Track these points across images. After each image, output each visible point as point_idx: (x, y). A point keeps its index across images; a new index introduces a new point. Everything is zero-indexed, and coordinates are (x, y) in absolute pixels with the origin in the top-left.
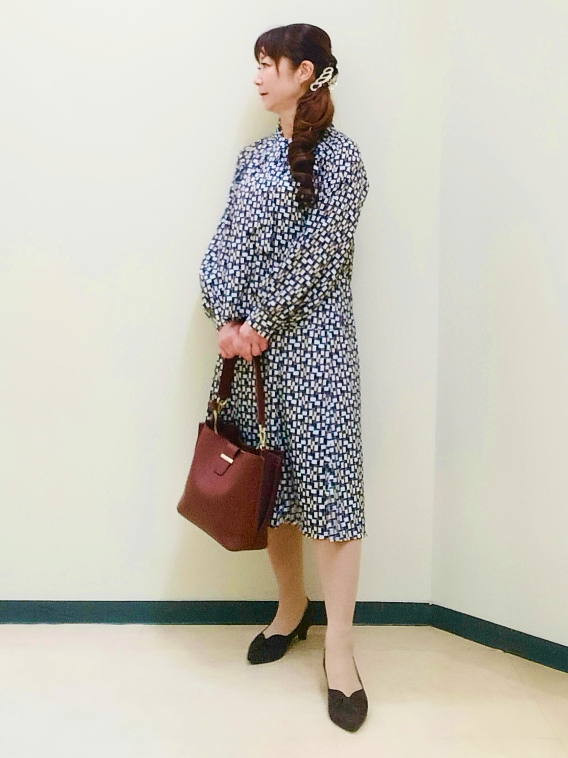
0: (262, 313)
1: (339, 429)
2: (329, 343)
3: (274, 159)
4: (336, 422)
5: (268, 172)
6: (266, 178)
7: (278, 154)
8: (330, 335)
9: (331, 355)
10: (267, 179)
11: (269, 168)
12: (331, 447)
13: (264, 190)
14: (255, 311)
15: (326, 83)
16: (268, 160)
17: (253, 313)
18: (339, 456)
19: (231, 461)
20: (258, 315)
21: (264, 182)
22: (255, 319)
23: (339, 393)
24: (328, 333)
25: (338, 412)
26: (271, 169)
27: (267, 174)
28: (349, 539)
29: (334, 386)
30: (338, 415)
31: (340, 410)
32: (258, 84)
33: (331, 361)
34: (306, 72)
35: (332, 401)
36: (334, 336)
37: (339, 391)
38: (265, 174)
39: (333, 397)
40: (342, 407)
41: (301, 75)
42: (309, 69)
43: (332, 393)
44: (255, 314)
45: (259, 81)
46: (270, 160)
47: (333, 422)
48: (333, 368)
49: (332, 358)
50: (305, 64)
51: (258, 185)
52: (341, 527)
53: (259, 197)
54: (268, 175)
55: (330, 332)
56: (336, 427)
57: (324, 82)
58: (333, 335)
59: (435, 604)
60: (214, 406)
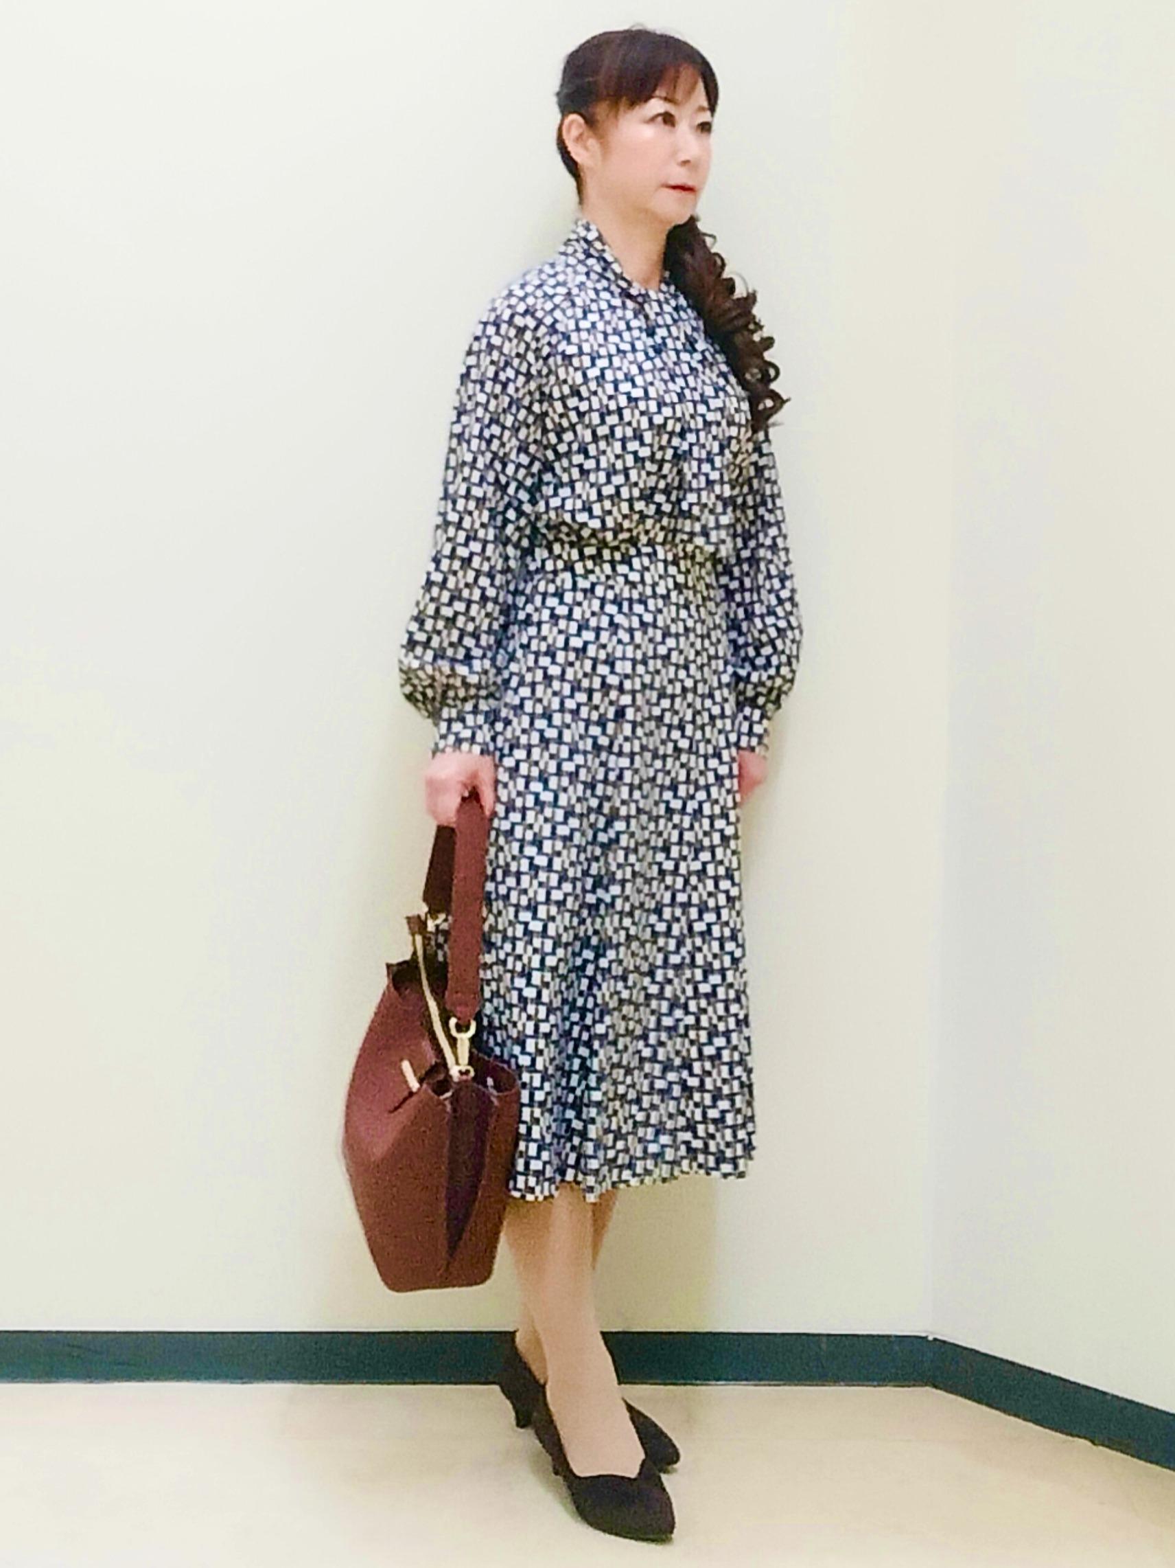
19: (414, 1086)
59: (939, 1337)
60: (416, 925)
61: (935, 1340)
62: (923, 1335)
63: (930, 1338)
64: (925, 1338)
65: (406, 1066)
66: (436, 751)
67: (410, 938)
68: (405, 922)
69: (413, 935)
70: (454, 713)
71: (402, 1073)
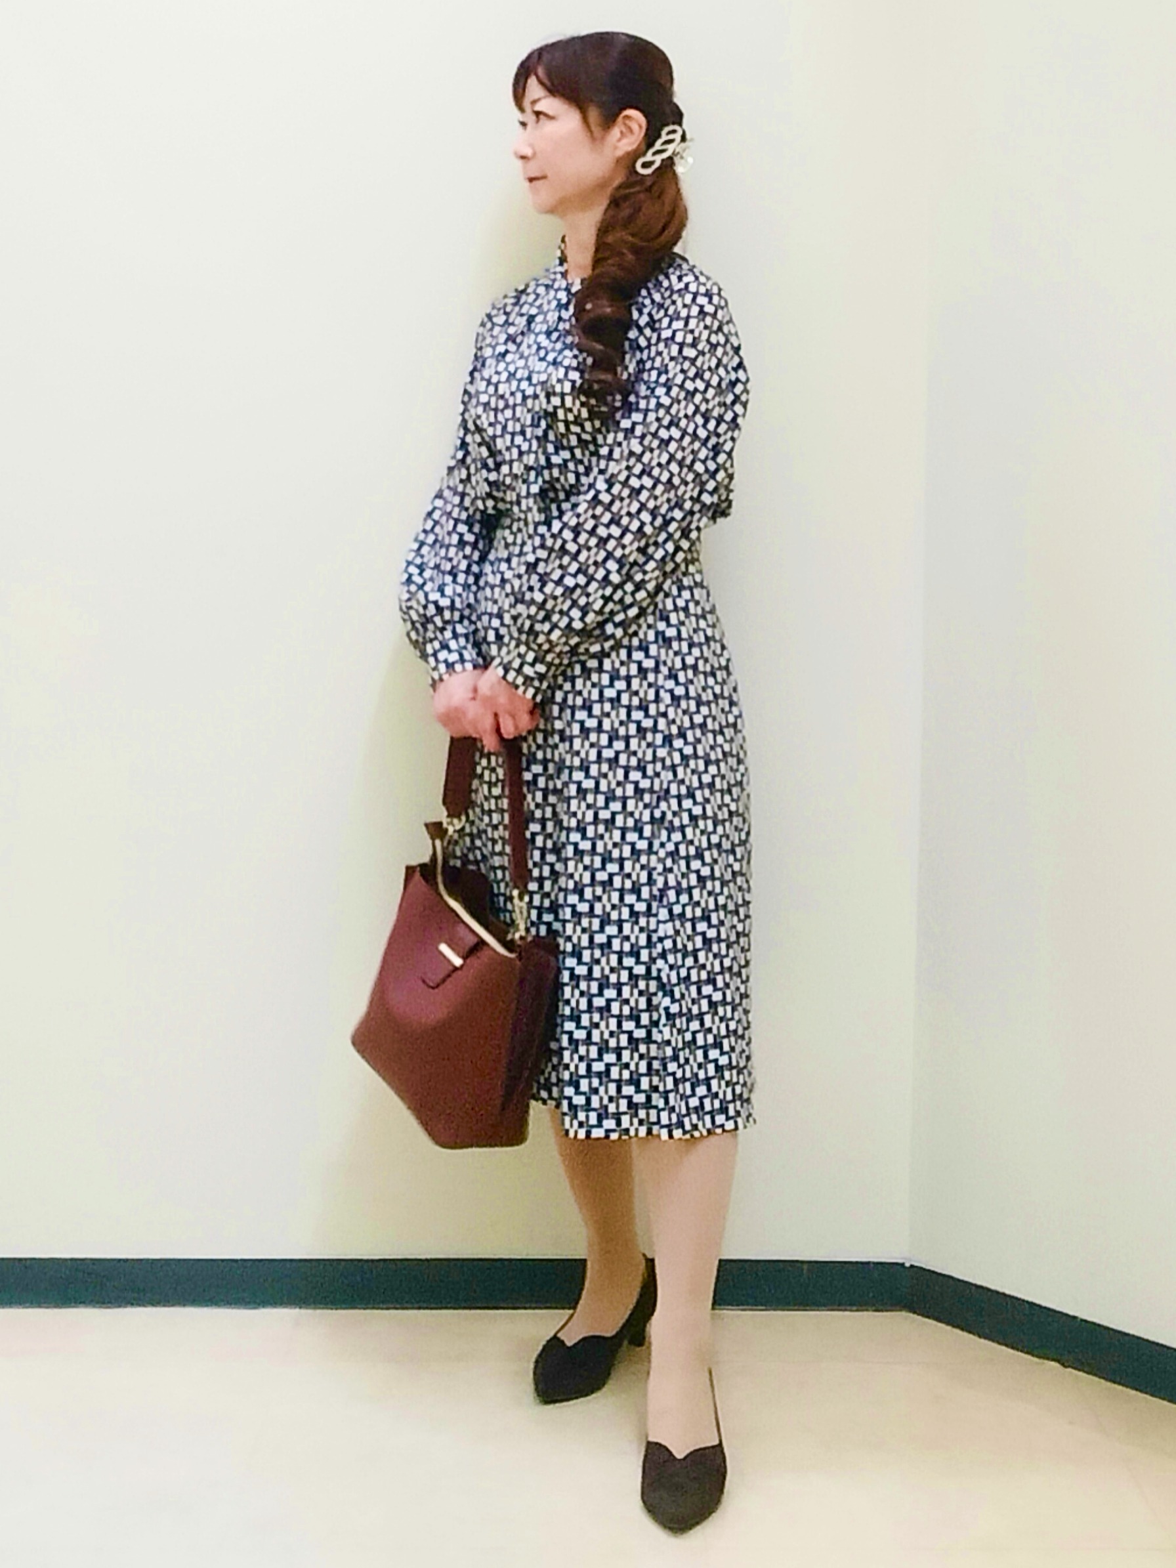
0: (523, 649)
1: (684, 898)
2: (665, 715)
3: (545, 328)
4: (679, 883)
5: (534, 355)
6: (528, 367)
7: (552, 317)
8: (667, 698)
9: (668, 740)
10: (531, 369)
11: (535, 347)
12: (666, 937)
13: (527, 393)
14: (508, 645)
15: (670, 158)
16: (533, 332)
17: (504, 650)
18: (684, 957)
19: (458, 961)
20: (515, 653)
21: (526, 375)
22: (510, 662)
23: (686, 820)
24: (662, 693)
25: (683, 863)
26: (539, 348)
27: (531, 359)
28: (705, 1133)
29: (675, 807)
30: (684, 869)
31: (688, 859)
32: (523, 157)
33: (670, 754)
34: (629, 134)
35: (669, 839)
36: (676, 699)
37: (685, 816)
38: (527, 359)
39: (671, 829)
40: (692, 851)
41: (619, 140)
42: (635, 127)
43: (671, 822)
44: (509, 652)
45: (528, 152)
46: (537, 330)
47: (672, 882)
48: (673, 768)
49: (671, 745)
50: (627, 117)
51: (514, 384)
52: (688, 1108)
53: (518, 409)
54: (534, 360)
55: (666, 691)
56: (678, 894)
57: (665, 155)
58: (673, 697)
59: (916, 1264)
60: (436, 830)
61: (912, 1266)
62: (900, 1261)
63: (907, 1265)
64: (903, 1265)
65: (444, 948)
66: (434, 684)
67: (430, 842)
68: (424, 829)
69: (433, 839)
70: (437, 645)
71: (441, 953)
